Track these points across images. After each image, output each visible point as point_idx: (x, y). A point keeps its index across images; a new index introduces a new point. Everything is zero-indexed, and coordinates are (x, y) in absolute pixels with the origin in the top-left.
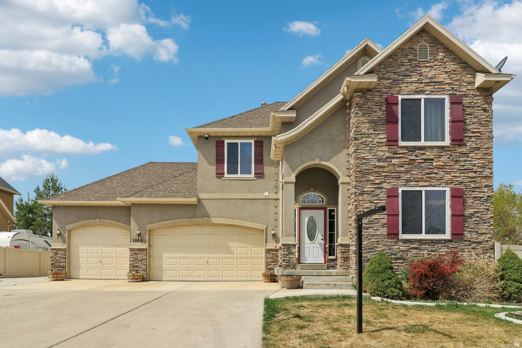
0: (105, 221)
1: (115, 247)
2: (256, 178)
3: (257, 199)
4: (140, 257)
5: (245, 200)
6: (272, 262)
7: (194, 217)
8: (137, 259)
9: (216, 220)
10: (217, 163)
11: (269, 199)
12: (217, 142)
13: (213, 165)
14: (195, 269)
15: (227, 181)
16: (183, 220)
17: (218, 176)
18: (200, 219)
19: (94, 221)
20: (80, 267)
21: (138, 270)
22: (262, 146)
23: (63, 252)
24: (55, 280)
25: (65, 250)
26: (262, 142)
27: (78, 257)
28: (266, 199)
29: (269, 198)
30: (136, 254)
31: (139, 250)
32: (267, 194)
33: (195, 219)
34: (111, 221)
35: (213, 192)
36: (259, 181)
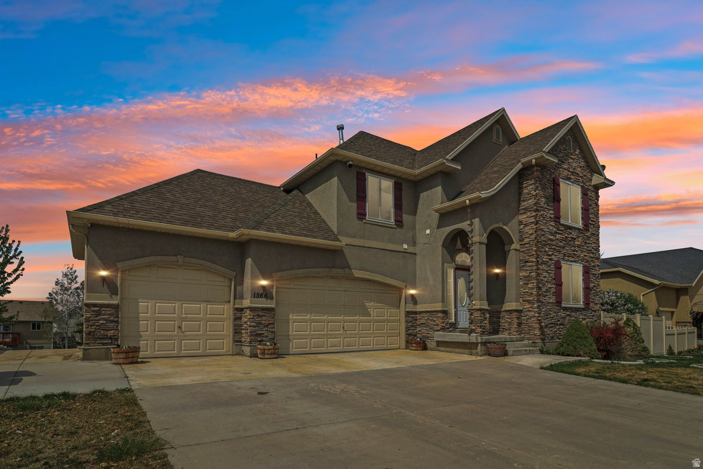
0: (193, 260)
1: (205, 304)
2: (395, 227)
3: (397, 251)
4: (264, 320)
5: (386, 251)
6: (412, 326)
7: (333, 267)
8: (261, 324)
9: (358, 274)
10: (357, 200)
11: (407, 253)
12: (358, 173)
13: (353, 202)
14: (329, 336)
15: (368, 225)
16: (321, 270)
17: (359, 216)
18: (340, 270)
19: (174, 258)
20: (141, 336)
21: (262, 341)
22: (401, 190)
23: (113, 311)
24: (130, 363)
25: (116, 307)
26: (401, 184)
27: (137, 319)
28: (405, 252)
29: (408, 251)
30: (258, 316)
31: (263, 309)
32: (405, 246)
33: (334, 270)
34: (204, 262)
35: (354, 236)
36: (399, 230)
